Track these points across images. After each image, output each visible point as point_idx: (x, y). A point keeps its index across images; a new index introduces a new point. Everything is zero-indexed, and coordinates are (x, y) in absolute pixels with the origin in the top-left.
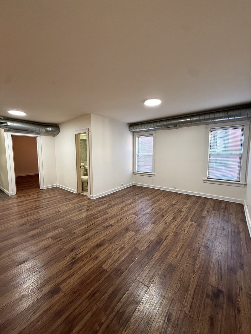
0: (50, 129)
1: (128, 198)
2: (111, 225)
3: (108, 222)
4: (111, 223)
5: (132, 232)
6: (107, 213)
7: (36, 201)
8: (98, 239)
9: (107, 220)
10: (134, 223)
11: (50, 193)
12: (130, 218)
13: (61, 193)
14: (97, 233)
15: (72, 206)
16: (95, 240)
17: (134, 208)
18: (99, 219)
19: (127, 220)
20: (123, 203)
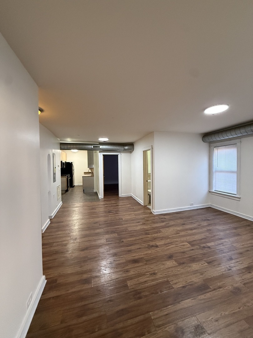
0: (127, 148)
1: (193, 221)
2: (157, 246)
3: (155, 241)
4: (158, 244)
5: (174, 262)
6: (160, 232)
7: (112, 206)
8: (137, 255)
9: (156, 240)
10: (183, 252)
11: (124, 201)
12: (182, 245)
13: (131, 203)
14: (140, 248)
15: (134, 216)
16: (135, 255)
17: (193, 235)
18: (149, 236)
19: (177, 246)
20: (183, 226)
